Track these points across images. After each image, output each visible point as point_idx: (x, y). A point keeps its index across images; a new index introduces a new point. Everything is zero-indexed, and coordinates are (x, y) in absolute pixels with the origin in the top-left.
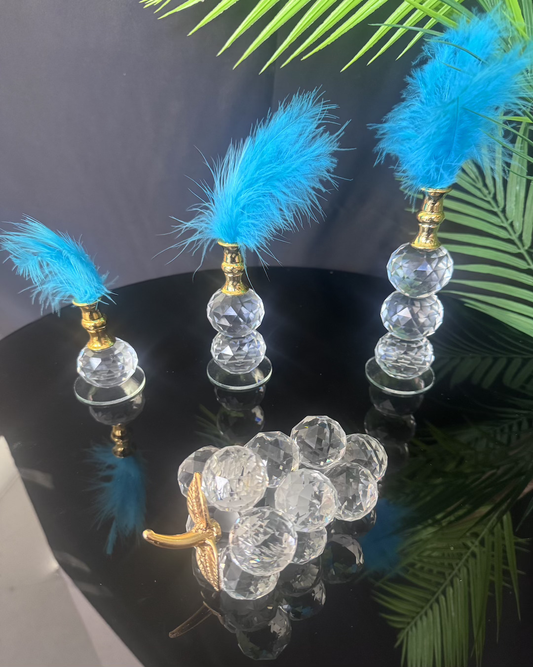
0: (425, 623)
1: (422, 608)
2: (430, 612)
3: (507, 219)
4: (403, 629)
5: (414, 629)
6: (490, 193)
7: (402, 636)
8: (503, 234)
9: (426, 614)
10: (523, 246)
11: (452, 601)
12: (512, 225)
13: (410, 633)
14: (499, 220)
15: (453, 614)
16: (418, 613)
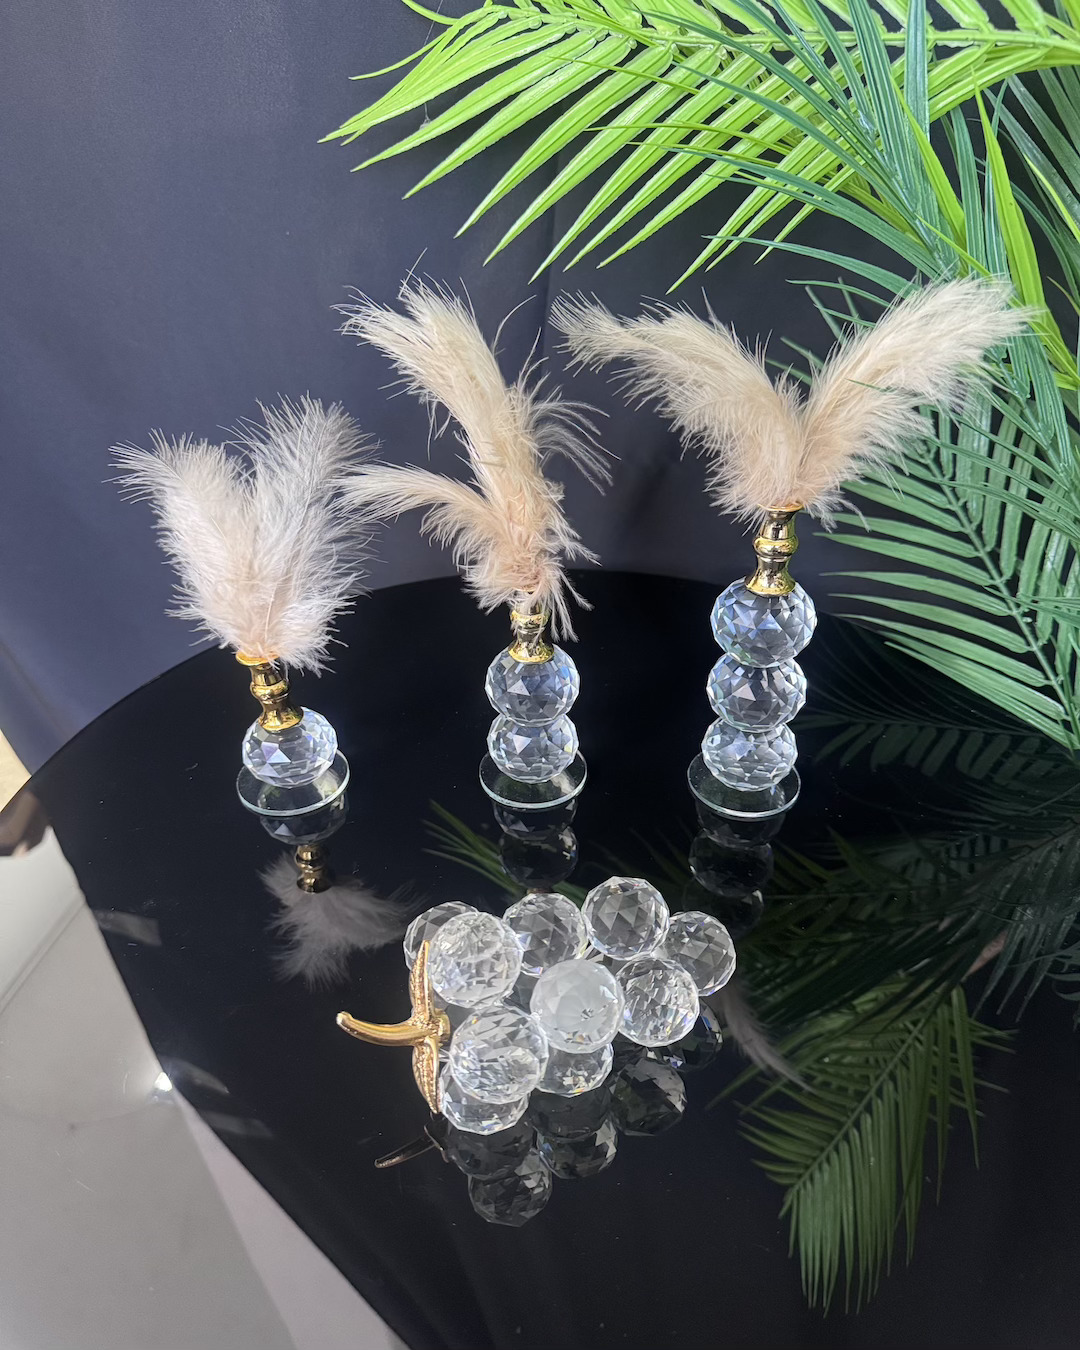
0: (826, 1176)
1: (822, 1149)
2: (834, 1156)
3: (958, 499)
4: (792, 1185)
5: (809, 1185)
6: (929, 451)
7: (790, 1198)
8: (950, 524)
9: (828, 1160)
10: (984, 545)
11: (870, 1138)
12: (965, 507)
13: (802, 1192)
14: (944, 499)
15: (872, 1159)
16: (815, 1159)
